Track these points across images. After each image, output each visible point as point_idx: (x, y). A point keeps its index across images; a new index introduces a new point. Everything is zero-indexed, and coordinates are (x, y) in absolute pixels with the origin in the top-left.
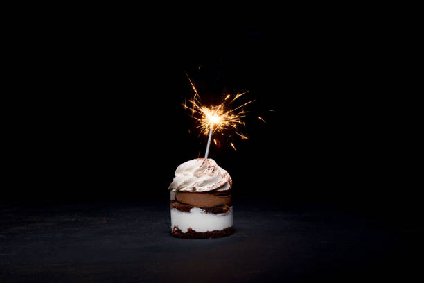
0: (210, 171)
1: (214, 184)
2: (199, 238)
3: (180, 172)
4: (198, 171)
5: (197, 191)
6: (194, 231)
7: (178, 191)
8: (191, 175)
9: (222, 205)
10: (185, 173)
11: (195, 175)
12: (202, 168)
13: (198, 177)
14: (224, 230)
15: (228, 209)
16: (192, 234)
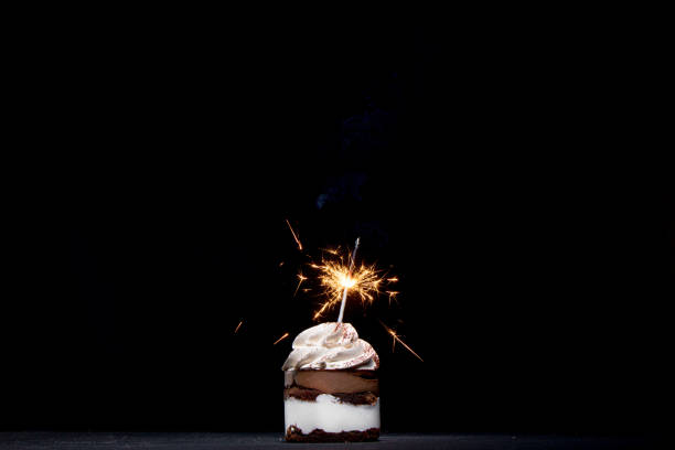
0: (347, 340)
1: (354, 359)
2: (329, 441)
3: (303, 341)
4: (329, 338)
5: (328, 367)
6: (322, 431)
7: (299, 370)
8: (318, 345)
9: (365, 393)
10: (309, 343)
11: (325, 345)
12: (335, 337)
13: (329, 347)
14: (368, 431)
15: (374, 400)
16: (319, 436)
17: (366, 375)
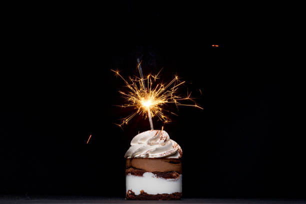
0: (162, 141)
1: (165, 152)
3: (136, 141)
4: (151, 140)
5: (150, 157)
6: (146, 193)
7: (133, 158)
8: (145, 143)
9: (172, 172)
10: (140, 142)
11: (149, 144)
12: (155, 139)
13: (151, 145)
14: (174, 194)
15: (177, 175)
16: (144, 196)
17: (173, 162)
